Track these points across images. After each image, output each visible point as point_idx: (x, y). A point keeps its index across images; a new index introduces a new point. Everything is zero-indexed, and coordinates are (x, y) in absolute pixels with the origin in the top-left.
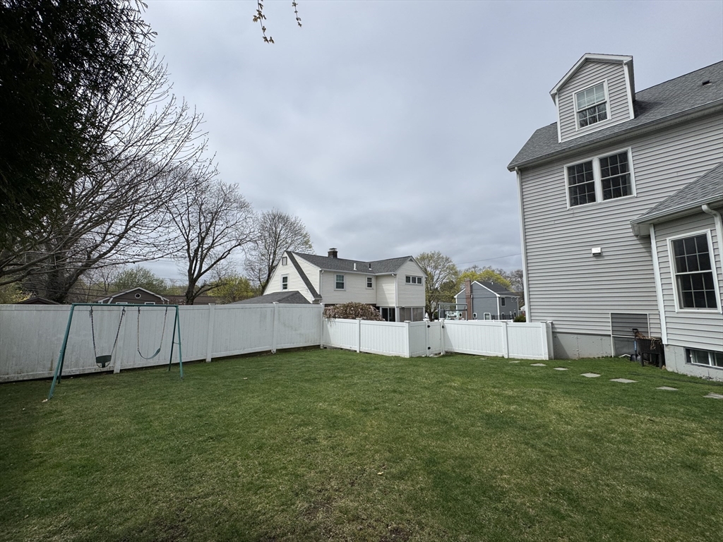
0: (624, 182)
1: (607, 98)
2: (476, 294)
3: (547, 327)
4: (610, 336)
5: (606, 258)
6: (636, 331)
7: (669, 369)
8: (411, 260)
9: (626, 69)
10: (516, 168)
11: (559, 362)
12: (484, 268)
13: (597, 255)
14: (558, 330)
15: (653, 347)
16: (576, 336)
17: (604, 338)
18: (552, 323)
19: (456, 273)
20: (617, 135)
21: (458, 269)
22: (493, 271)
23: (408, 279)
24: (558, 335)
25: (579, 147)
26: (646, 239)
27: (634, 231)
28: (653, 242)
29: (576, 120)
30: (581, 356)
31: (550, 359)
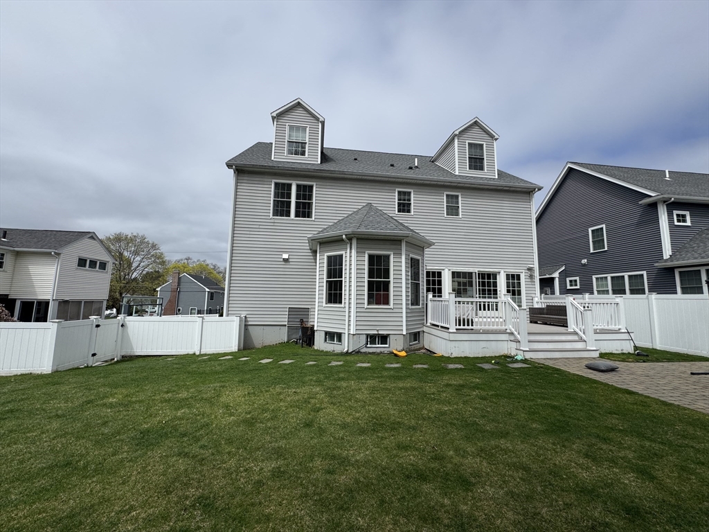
0: (309, 208)
1: (307, 141)
2: (184, 287)
3: (240, 321)
4: (285, 325)
5: (291, 263)
6: (302, 321)
7: (316, 348)
8: (92, 238)
9: (320, 125)
10: (234, 167)
11: (245, 352)
12: (198, 261)
13: (286, 260)
14: (250, 323)
15: (309, 333)
16: (262, 327)
17: (282, 327)
18: (245, 317)
19: (163, 263)
20: (309, 170)
21: (167, 258)
22: (208, 265)
23: (82, 262)
24: (249, 327)
25: (285, 169)
26: (315, 252)
27: (309, 246)
28: (318, 255)
29: (286, 146)
30: (264, 345)
31: (239, 350)
